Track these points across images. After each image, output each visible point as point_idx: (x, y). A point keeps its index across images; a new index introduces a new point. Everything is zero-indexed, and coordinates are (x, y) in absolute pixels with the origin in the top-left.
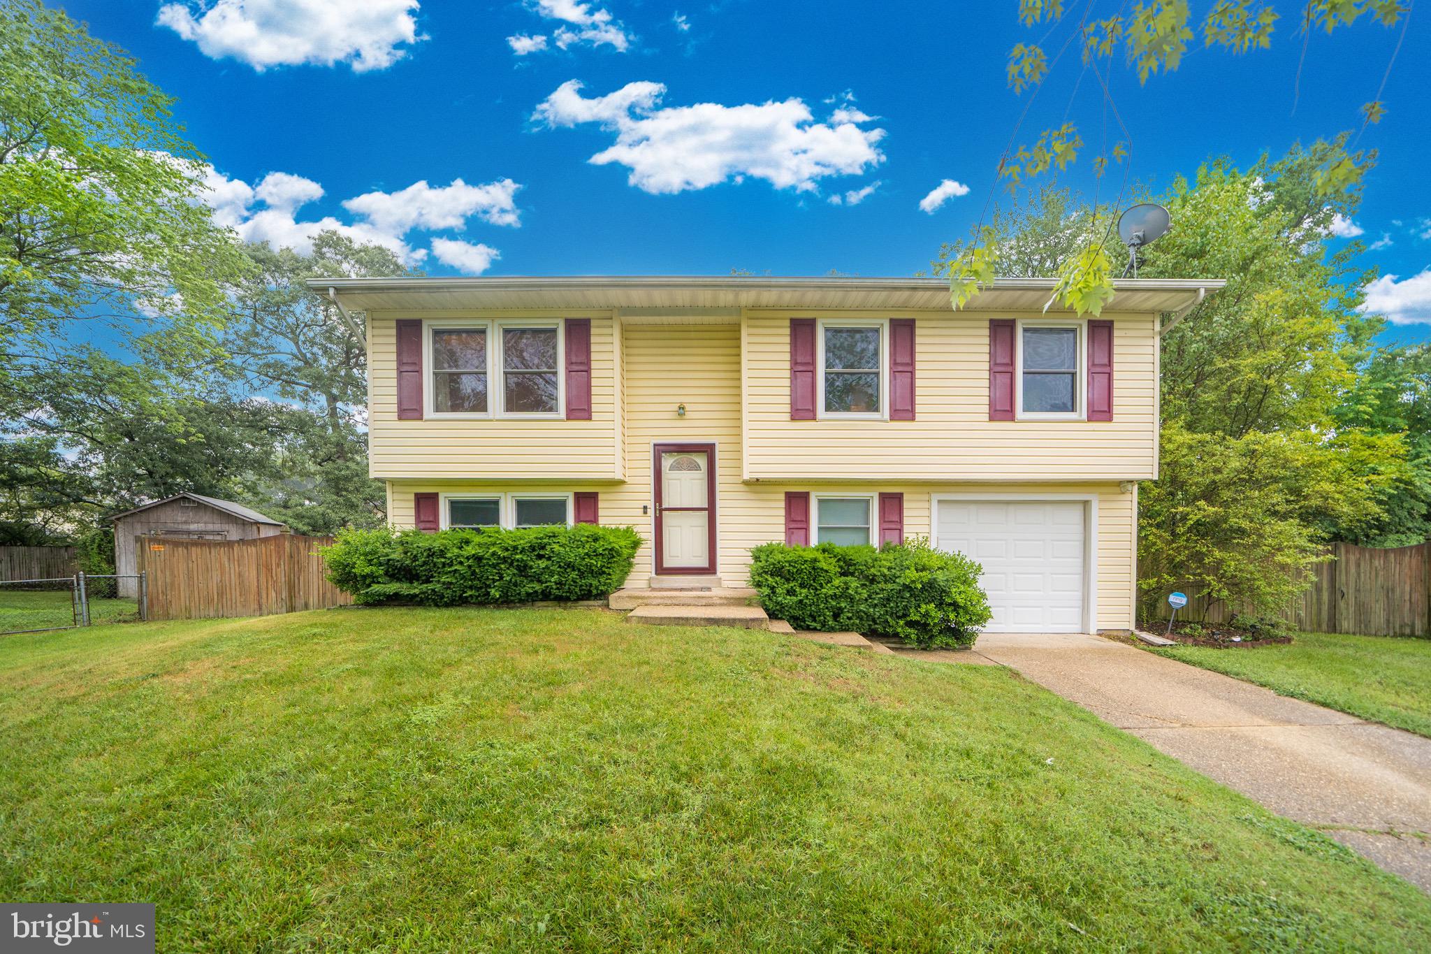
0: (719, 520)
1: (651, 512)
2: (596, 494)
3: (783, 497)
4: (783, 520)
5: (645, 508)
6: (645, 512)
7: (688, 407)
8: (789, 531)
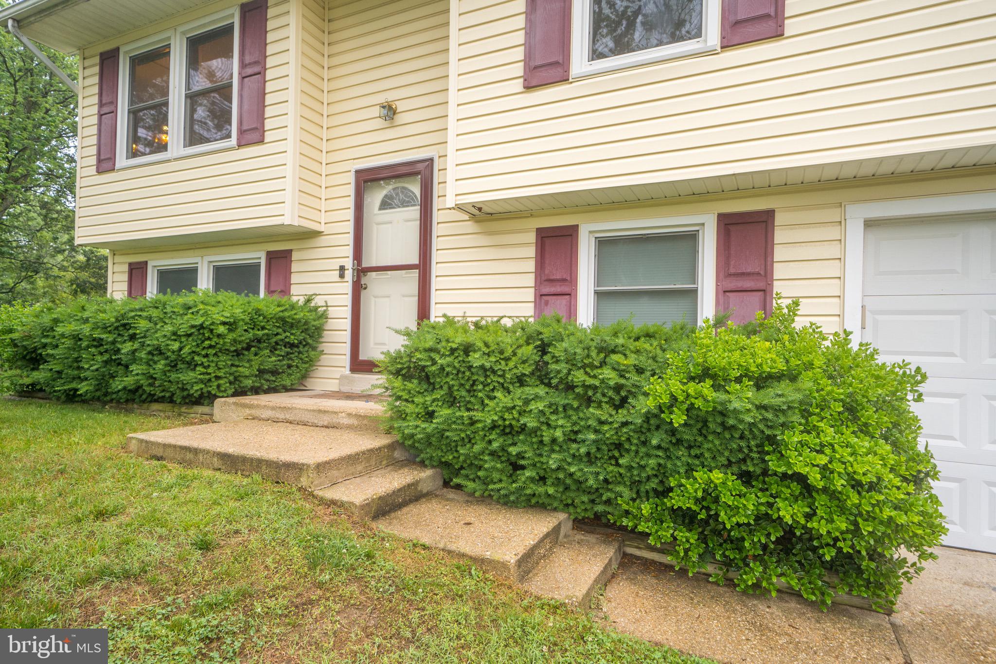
0: (436, 283)
1: (349, 274)
2: (290, 252)
3: (532, 237)
4: (530, 280)
5: (342, 269)
6: (342, 276)
7: (400, 106)
8: (541, 298)
